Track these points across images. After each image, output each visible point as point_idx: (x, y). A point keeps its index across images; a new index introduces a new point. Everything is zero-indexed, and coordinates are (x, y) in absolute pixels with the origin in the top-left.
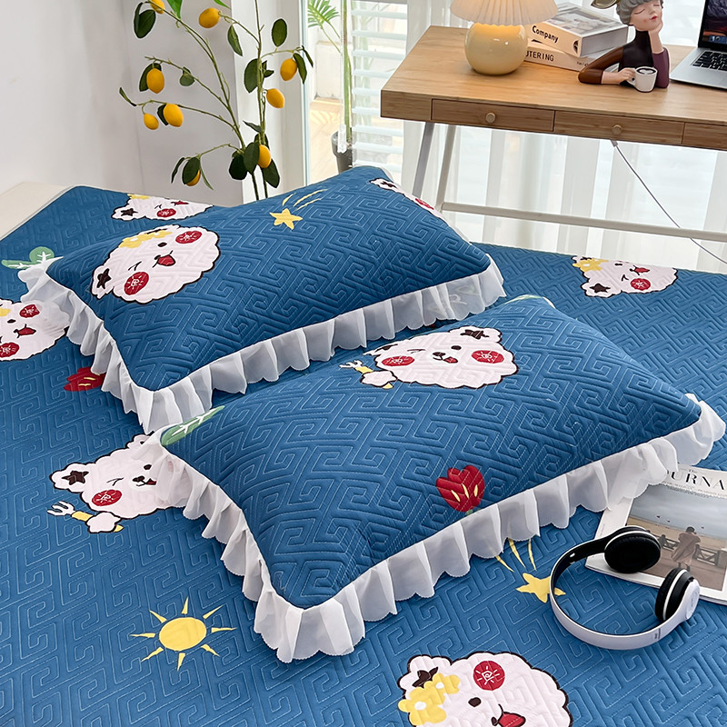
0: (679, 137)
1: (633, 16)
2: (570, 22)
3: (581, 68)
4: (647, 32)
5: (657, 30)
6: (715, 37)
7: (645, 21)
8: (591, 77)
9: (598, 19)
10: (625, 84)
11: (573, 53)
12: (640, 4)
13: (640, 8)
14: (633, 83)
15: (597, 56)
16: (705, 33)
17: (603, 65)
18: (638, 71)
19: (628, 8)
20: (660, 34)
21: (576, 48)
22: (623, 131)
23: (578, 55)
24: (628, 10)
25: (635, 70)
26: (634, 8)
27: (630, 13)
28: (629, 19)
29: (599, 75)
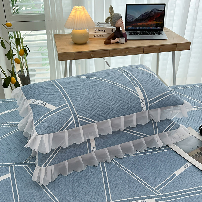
4: (120, 27)
5: (123, 26)
6: (129, 27)
7: (120, 24)
10: (117, 43)
12: (118, 20)
13: (118, 21)
14: (119, 42)
16: (127, 27)
24: (115, 22)
25: (120, 38)
26: (116, 21)
27: (116, 22)
28: (115, 25)
29: (110, 41)
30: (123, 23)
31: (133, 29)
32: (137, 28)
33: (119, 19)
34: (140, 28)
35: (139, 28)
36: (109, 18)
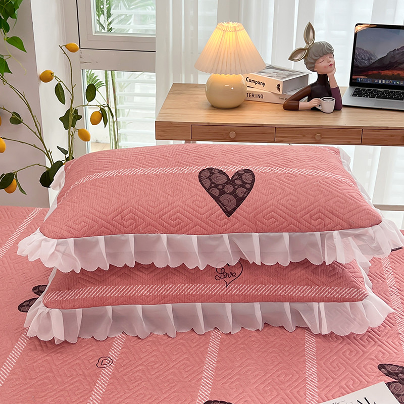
0: (359, 139)
1: (317, 64)
2: (271, 73)
3: (283, 102)
4: (326, 75)
5: (333, 72)
6: (361, 79)
7: (325, 67)
8: (291, 106)
9: (288, 71)
10: (314, 109)
11: (277, 92)
12: (321, 57)
13: (321, 60)
15: (293, 93)
16: (353, 78)
17: (298, 98)
18: (323, 99)
19: (314, 59)
20: (335, 75)
21: (279, 89)
22: (323, 138)
23: (281, 93)
24: (313, 61)
25: (321, 100)
26: (317, 59)
27: (315, 63)
28: (314, 67)
29: (297, 104)
30: (331, 65)
31: (369, 84)
32: (380, 82)
33: (325, 55)
34: (387, 82)
35: (384, 82)
36: (299, 51)
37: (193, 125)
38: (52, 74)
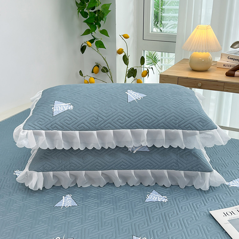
8: (230, 74)
17: (235, 69)
29: (234, 73)
37: (179, 78)
38: (122, 50)
